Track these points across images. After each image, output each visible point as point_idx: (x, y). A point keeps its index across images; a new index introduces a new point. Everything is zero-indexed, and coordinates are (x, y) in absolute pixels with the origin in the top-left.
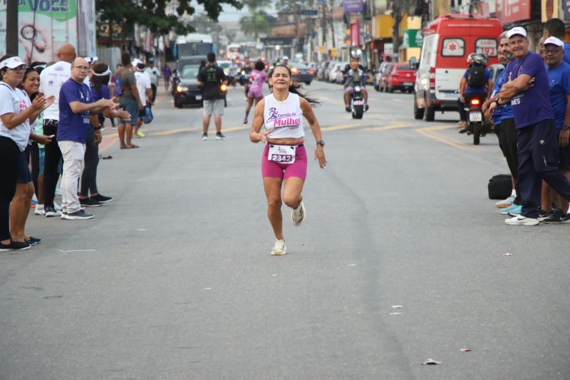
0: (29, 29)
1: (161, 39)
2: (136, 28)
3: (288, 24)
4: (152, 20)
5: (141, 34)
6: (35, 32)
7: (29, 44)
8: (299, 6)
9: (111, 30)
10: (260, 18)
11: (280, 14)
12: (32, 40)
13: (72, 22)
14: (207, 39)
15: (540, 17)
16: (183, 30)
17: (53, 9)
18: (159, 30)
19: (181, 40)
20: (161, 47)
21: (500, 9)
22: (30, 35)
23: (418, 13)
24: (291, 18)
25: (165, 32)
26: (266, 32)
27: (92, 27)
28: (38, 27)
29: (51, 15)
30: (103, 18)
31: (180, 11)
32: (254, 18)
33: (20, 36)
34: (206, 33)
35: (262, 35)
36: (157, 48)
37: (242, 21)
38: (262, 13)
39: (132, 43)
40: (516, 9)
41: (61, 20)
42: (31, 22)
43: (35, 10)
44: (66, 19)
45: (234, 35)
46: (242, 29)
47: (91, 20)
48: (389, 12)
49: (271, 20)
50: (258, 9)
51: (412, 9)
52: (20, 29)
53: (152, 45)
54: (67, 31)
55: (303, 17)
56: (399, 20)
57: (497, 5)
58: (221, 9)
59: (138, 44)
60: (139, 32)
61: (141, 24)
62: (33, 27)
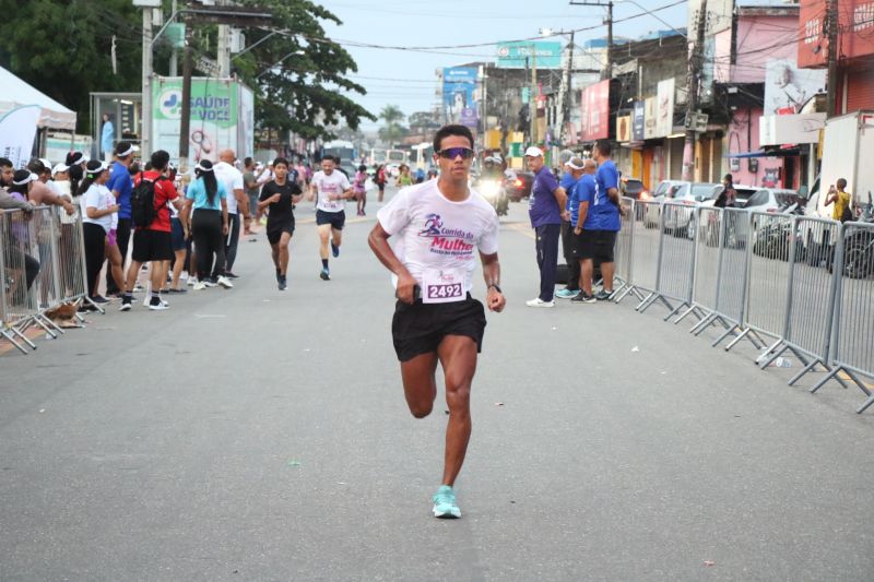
0: (198, 134)
1: (313, 143)
2: (291, 134)
3: (418, 134)
4: (304, 128)
5: (295, 140)
6: (203, 137)
7: (198, 146)
8: (427, 121)
9: (270, 137)
10: (395, 129)
11: (412, 126)
12: (201, 143)
13: (233, 129)
14: (349, 145)
15: (615, 137)
16: (328, 138)
17: (219, 119)
18: (309, 138)
19: (328, 146)
20: (313, 150)
21: (585, 129)
22: (199, 139)
23: (521, 129)
24: (420, 130)
25: (314, 138)
26: (400, 141)
27: (250, 133)
28: (205, 133)
29: (217, 123)
30: (263, 127)
31: (326, 122)
32: (390, 129)
33: (191, 140)
34: (351, 140)
35: (398, 143)
36: (309, 151)
37: (380, 132)
38: (396, 125)
39: (287, 147)
40: (597, 130)
41: (224, 128)
42: (200, 129)
43: (203, 119)
44: (229, 127)
45: (374, 143)
46: (380, 138)
47: (249, 127)
48: (498, 128)
49: (404, 131)
50: (393, 122)
51: (517, 126)
52: (191, 134)
53: (305, 149)
54: (229, 137)
55: (430, 129)
56: (506, 135)
57: (582, 126)
58: (359, 121)
59: (292, 148)
60: (294, 138)
61: (294, 132)
62: (201, 133)
